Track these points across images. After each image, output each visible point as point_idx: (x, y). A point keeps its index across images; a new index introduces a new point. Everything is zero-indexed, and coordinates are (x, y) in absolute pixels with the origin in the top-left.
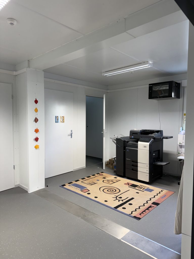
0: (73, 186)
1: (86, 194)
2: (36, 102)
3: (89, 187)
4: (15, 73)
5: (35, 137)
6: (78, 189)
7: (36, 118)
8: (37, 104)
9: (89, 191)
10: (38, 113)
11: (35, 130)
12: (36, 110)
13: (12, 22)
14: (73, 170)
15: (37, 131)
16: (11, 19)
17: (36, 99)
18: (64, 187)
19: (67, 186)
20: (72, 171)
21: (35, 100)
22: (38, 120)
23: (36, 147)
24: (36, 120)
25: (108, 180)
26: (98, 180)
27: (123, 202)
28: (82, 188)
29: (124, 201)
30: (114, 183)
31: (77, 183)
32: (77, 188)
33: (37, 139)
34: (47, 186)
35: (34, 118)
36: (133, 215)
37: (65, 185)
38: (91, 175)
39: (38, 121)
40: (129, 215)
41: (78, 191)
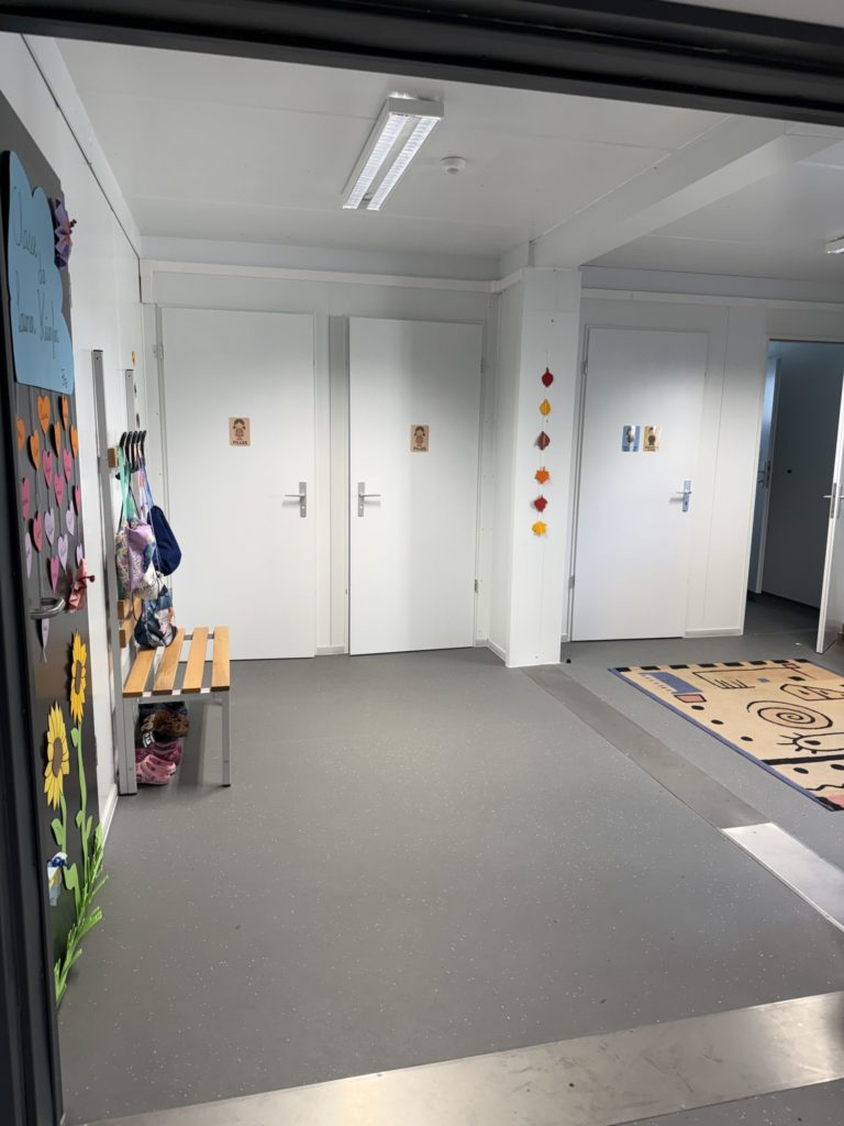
0: (652, 678)
1: (686, 709)
2: (548, 379)
3: (709, 692)
4: (494, 287)
5: (535, 498)
6: (669, 688)
7: (543, 434)
8: (551, 386)
9: (705, 701)
10: (550, 416)
11: (535, 473)
12: (545, 408)
13: (453, 167)
14: (683, 636)
15: (542, 476)
16: (452, 159)
17: (547, 370)
18: (624, 674)
19: (635, 675)
20: (681, 638)
21: (544, 372)
22: (548, 440)
23: (539, 529)
24: (543, 441)
25: (805, 687)
26: (763, 680)
27: (812, 755)
28: (682, 689)
29: (819, 754)
30: (828, 698)
31: (677, 673)
32: (665, 685)
33: (540, 504)
34: (569, 661)
35: (538, 434)
36: (819, 794)
37: (627, 670)
38: (745, 661)
39: (550, 444)
40: (806, 792)
41: (666, 694)
